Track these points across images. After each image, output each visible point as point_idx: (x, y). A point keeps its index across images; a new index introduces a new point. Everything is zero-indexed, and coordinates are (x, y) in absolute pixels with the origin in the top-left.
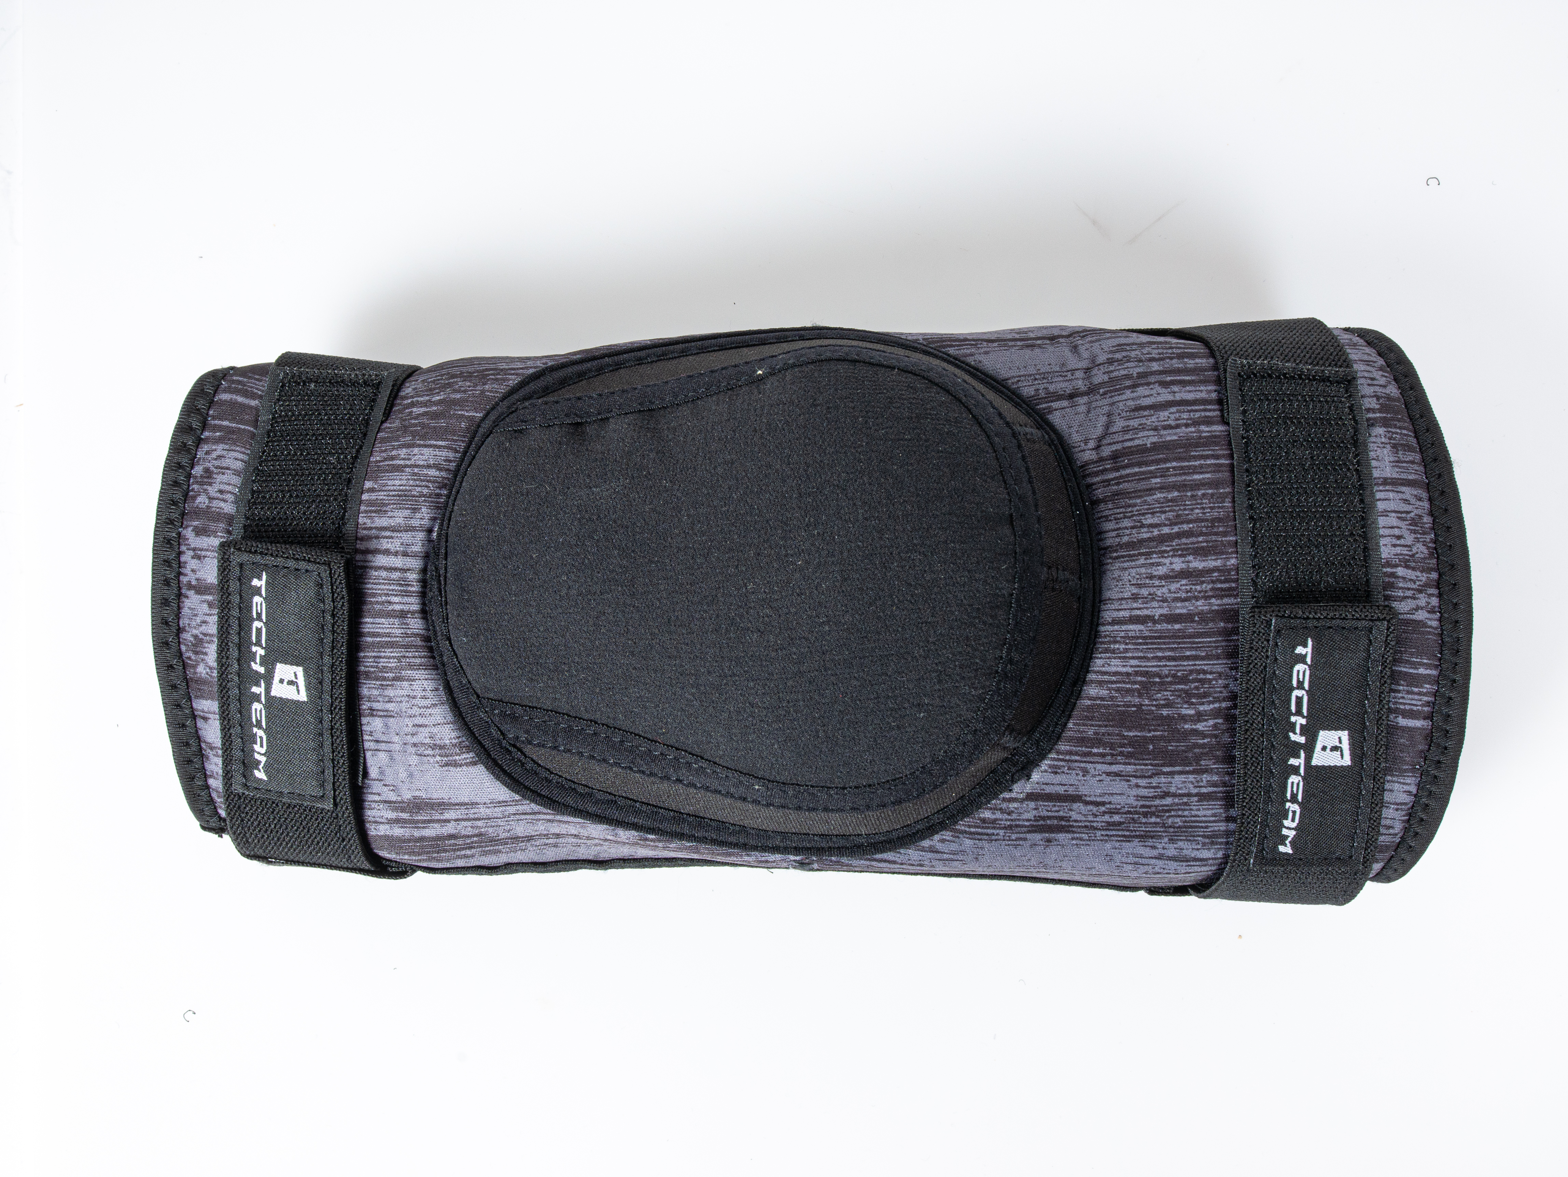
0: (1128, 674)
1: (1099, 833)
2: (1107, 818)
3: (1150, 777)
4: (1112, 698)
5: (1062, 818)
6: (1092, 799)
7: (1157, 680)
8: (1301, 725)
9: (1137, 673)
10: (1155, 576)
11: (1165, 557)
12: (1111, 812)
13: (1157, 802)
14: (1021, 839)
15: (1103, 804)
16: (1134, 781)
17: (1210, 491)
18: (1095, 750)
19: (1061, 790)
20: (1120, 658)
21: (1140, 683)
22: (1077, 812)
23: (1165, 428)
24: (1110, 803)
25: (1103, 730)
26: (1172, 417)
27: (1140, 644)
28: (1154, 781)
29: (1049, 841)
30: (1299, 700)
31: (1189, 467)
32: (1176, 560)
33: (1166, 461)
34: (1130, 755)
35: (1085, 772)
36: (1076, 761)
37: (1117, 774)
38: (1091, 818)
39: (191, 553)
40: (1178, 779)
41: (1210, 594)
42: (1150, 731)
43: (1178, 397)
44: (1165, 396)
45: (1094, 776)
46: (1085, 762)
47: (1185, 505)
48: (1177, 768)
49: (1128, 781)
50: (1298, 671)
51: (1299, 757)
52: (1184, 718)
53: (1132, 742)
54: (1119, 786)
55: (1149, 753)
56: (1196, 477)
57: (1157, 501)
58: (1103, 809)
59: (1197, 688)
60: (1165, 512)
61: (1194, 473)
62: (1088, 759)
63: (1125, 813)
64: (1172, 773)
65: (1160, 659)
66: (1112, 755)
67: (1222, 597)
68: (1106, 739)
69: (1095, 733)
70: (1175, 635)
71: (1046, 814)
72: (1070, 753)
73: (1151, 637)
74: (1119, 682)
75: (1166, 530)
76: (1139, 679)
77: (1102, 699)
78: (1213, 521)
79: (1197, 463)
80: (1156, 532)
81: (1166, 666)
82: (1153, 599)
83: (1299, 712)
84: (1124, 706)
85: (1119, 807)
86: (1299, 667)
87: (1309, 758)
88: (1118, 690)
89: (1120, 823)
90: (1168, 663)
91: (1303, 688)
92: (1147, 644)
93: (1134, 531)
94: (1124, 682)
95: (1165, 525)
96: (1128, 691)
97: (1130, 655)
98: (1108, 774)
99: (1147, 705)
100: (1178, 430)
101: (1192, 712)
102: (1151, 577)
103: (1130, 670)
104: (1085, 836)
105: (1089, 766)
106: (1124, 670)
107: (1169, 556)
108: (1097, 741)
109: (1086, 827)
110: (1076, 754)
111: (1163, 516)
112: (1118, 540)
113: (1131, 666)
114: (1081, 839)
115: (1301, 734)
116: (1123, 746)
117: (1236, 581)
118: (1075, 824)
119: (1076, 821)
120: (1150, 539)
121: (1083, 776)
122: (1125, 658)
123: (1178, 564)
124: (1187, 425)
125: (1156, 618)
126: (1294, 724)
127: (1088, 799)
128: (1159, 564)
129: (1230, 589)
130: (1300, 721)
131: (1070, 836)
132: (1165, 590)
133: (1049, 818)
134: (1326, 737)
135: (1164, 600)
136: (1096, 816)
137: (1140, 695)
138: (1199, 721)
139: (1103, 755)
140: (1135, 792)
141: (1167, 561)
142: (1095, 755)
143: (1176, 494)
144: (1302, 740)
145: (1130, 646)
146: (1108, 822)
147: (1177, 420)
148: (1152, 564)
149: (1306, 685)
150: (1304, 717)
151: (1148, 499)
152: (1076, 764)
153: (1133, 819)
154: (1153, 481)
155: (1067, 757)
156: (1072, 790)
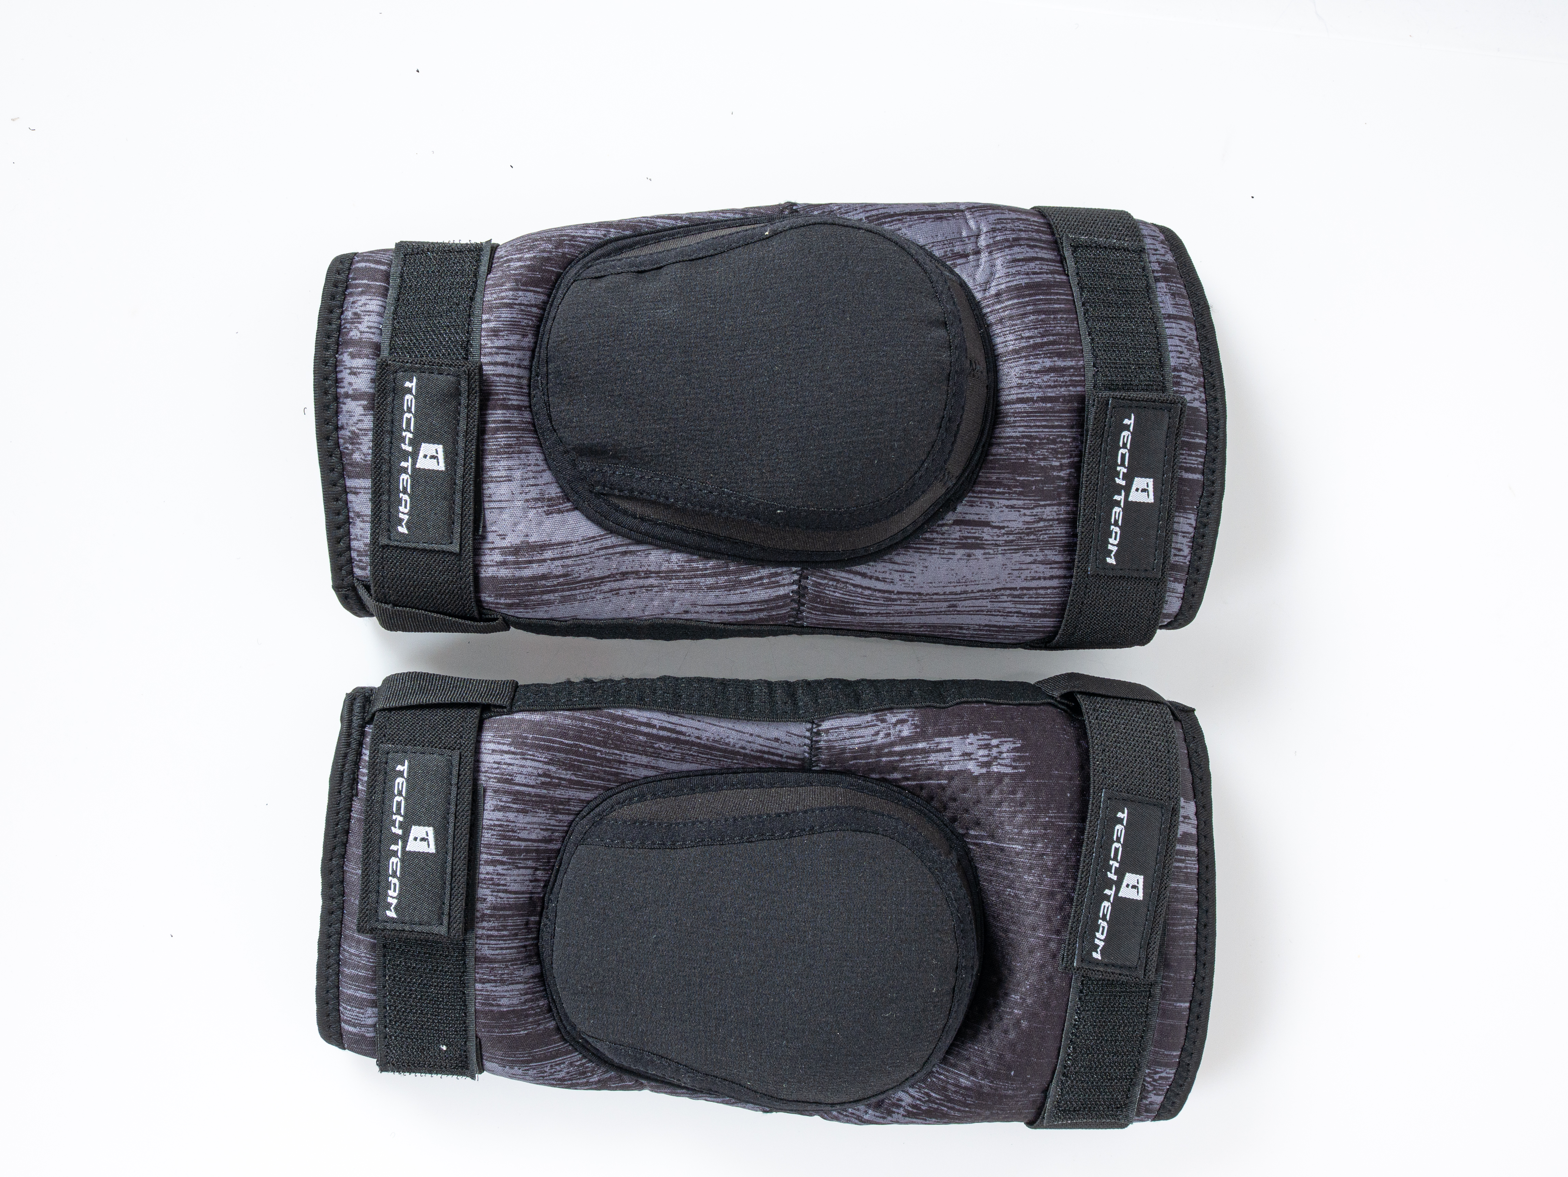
0: (1017, 438)
1: (1000, 548)
2: (1005, 538)
3: (1032, 508)
4: (1008, 454)
5: (976, 538)
6: (997, 524)
7: (1038, 441)
9: (1023, 437)
10: (1032, 371)
11: (1038, 360)
12: (1008, 534)
13: (1035, 525)
15: (1003, 528)
16: (1022, 511)
17: (1065, 316)
18: (997, 490)
19: (975, 518)
20: (1011, 426)
21: (1026, 443)
22: (987, 534)
23: (1034, 273)
24: (1007, 527)
25: (1003, 476)
26: (1037, 267)
27: (1025, 417)
28: (1035, 511)
31: (1051, 299)
32: (1045, 360)
33: (1035, 295)
34: (1020, 494)
35: (992, 505)
37: (1012, 507)
40: (1048, 509)
41: (1069, 383)
42: (1033, 477)
43: (1040, 255)
44: (1031, 253)
45: (997, 508)
46: (991, 498)
48: (1048, 502)
49: (1019, 511)
52: (1053, 468)
53: (1022, 484)
54: (1014, 515)
55: (1032, 492)
56: (1056, 306)
57: (1031, 321)
58: (1003, 531)
59: (1061, 448)
60: (1037, 328)
62: (993, 496)
63: (1016, 534)
64: (1045, 506)
67: (1075, 386)
70: (1047, 411)
71: (966, 535)
73: (1031, 412)
74: (1012, 443)
75: (1038, 340)
76: (1025, 441)
78: (1068, 335)
79: (1055, 297)
80: (1032, 342)
85: (1013, 529)
88: (1011, 449)
89: (1012, 541)
90: (1044, 430)
94: (1015, 443)
96: (1018, 449)
97: (1018, 424)
98: (1007, 507)
99: (1031, 459)
100: (1042, 276)
101: (1058, 464)
104: (991, 551)
106: (1017, 435)
107: (1041, 358)
108: (999, 484)
109: (992, 545)
110: (985, 493)
111: (1036, 331)
112: (1005, 349)
113: (1019, 432)
116: (1015, 487)
117: (1084, 376)
118: (985, 542)
119: (986, 540)
121: (991, 508)
122: (1016, 426)
123: (1047, 363)
125: (1035, 399)
127: (994, 525)
128: (1034, 363)
129: (1080, 381)
131: (982, 550)
132: (1039, 380)
133: (969, 538)
135: (1039, 387)
136: (999, 536)
137: (1027, 452)
138: (1062, 470)
139: (1003, 494)
140: (1022, 519)
142: (998, 493)
143: (1044, 316)
145: (1017, 419)
146: (1005, 541)
147: (1039, 269)
149: (1128, 446)
151: (1026, 320)
152: (986, 500)
153: (1020, 537)
154: (1028, 308)
155: (980, 495)
156: (983, 518)
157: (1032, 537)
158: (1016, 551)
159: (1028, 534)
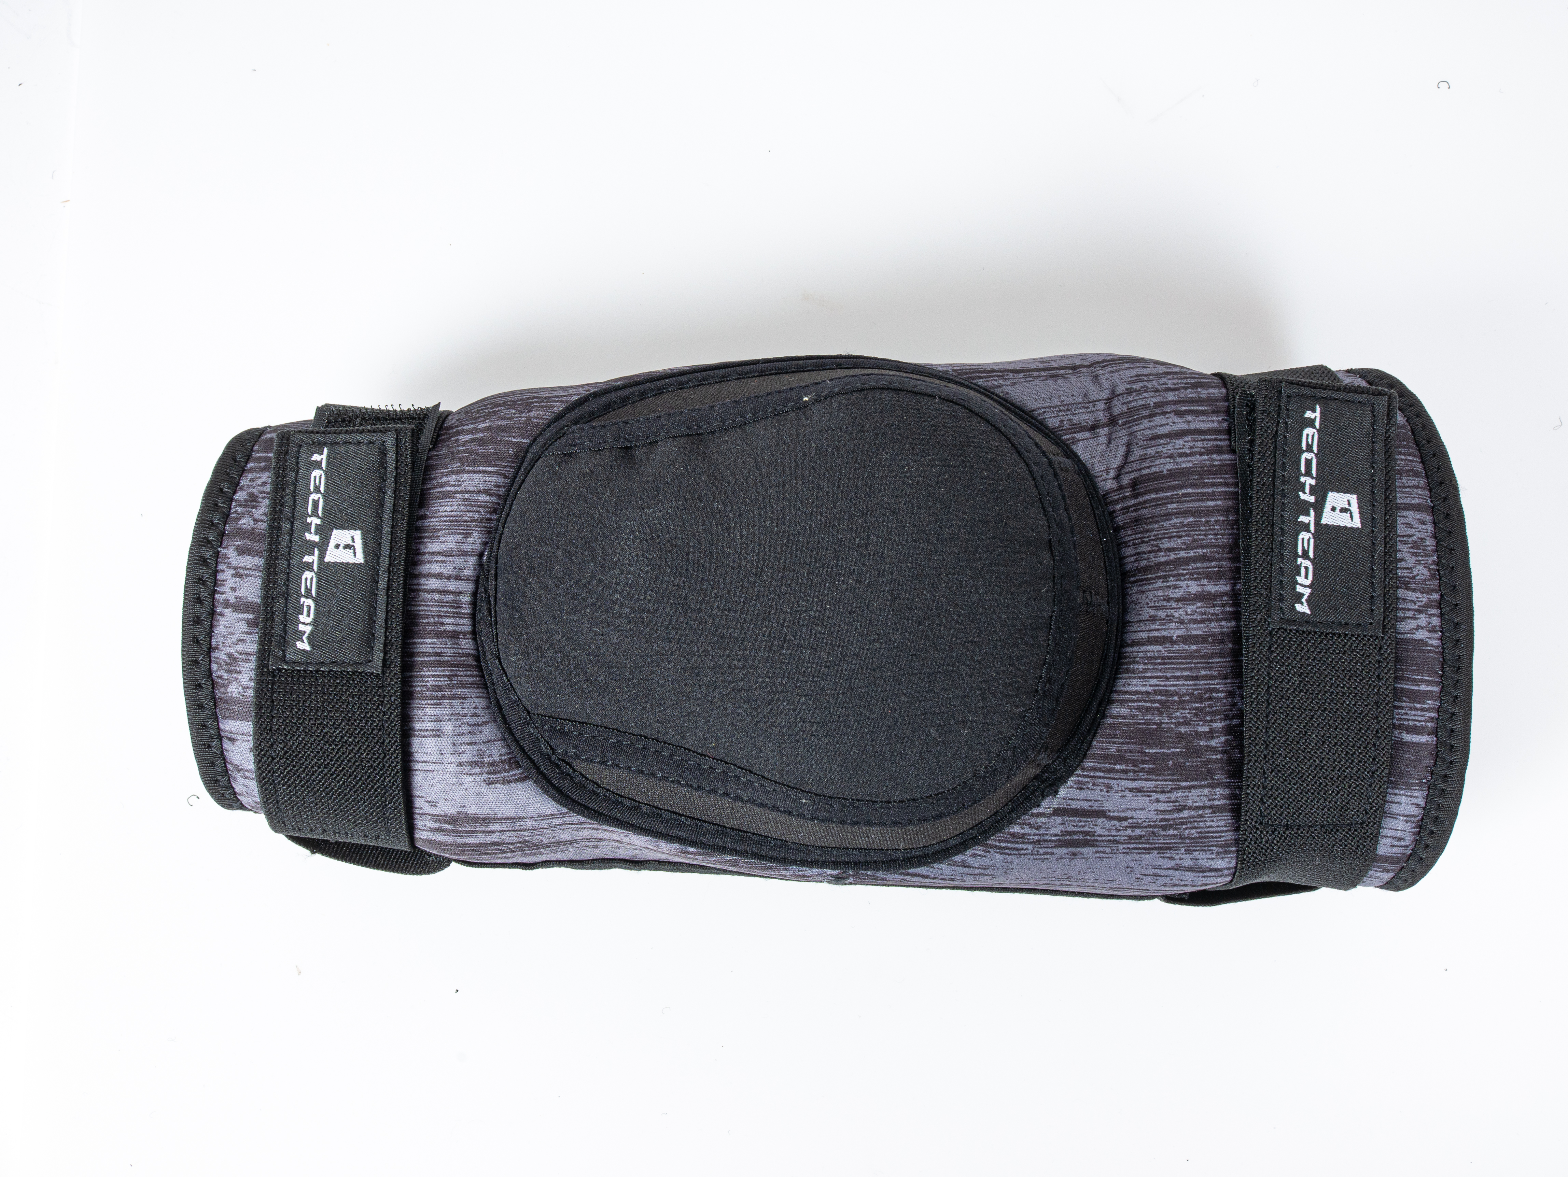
0: (1148, 693)
1: (1121, 846)
2: (1129, 832)
3: (1169, 792)
4: (1133, 717)
5: (1087, 833)
6: (1116, 814)
7: (1176, 698)
8: (1310, 485)
9: (1156, 693)
10: (1172, 598)
11: (1182, 581)
12: (1133, 827)
13: (1175, 815)
14: (1046, 853)
15: (1125, 819)
16: (1154, 796)
17: (1221, 518)
18: (1118, 767)
19: (1085, 805)
20: (1139, 677)
21: (1159, 702)
22: (1100, 827)
23: (1181, 455)
24: (1132, 818)
25: (1125, 747)
26: (1187, 445)
27: (1160, 664)
28: (1174, 796)
29: (1074, 854)
30: (1308, 462)
31: (1203, 494)
32: (1192, 583)
33: (1182, 487)
34: (1150, 772)
35: (1109, 788)
36: (1100, 777)
37: (1139, 790)
38: (1114, 833)
39: (232, 571)
40: (1196, 792)
42: (1169, 748)
43: (1192, 426)
44: (1181, 425)
45: (1117, 792)
46: (1108, 778)
47: (1200, 530)
48: (1195, 783)
49: (1149, 796)
50: (1307, 435)
51: (1308, 515)
52: (1200, 735)
53: (1154, 759)
54: (1141, 801)
55: (1169, 769)
56: (1210, 504)
57: (1174, 526)
58: (1125, 823)
59: (1211, 706)
60: (1180, 537)
61: (1208, 500)
62: (1111, 775)
63: (1146, 827)
64: (1189, 788)
65: (1178, 678)
66: (1134, 772)
68: (1128, 756)
69: (1118, 751)
70: (1191, 656)
71: (1071, 829)
72: (1094, 769)
73: (1169, 658)
74: (1140, 701)
75: (1182, 554)
76: (1159, 697)
77: (1124, 717)
79: (1210, 490)
80: (1172, 557)
81: (1184, 685)
82: (1170, 621)
83: (1308, 473)
84: (1144, 724)
85: (1140, 821)
86: (1308, 431)
87: (1318, 517)
88: (1138, 709)
89: (1140, 837)
90: (1186, 683)
91: (1312, 451)
92: (1166, 664)
93: (1152, 555)
94: (1145, 701)
95: (1182, 549)
96: (1148, 709)
97: (1149, 674)
98: (1131, 790)
99: (1167, 723)
100: (1193, 458)
101: (1206, 729)
102: (1168, 599)
103: (1149, 689)
104: (1108, 850)
105: (1112, 782)
106: (1144, 689)
107: (1185, 580)
108: (1120, 758)
109: (1109, 841)
110: (1100, 770)
111: (1179, 541)
112: (1136, 564)
113: (1151, 686)
114: (1104, 852)
115: (1311, 494)
116: (1144, 762)
118: (1098, 838)
119: (1100, 836)
120: (1167, 563)
121: (1107, 792)
122: (1145, 677)
123: (1194, 588)
124: (1201, 454)
125: (1174, 638)
126: (1304, 484)
127: (1112, 814)
128: (1176, 587)
130: (1309, 481)
131: (1094, 849)
132: (1181, 612)
133: (1075, 833)
134: (1335, 499)
135: (1182, 622)
136: (1119, 830)
137: (1160, 714)
138: (1213, 737)
139: (1125, 772)
140: (1155, 806)
141: (1183, 584)
142: (1118, 771)
143: (1192, 519)
144: (1312, 499)
145: (1148, 666)
146: (1130, 837)
147: (1191, 448)
148: (1169, 587)
150: (1313, 478)
151: (1166, 524)
152: (1100, 781)
153: (1153, 832)
154: (1170, 506)
155: (1092, 774)
156: (1096, 806)
157: (1171, 832)
158: (1148, 851)
159: (1164, 828)
